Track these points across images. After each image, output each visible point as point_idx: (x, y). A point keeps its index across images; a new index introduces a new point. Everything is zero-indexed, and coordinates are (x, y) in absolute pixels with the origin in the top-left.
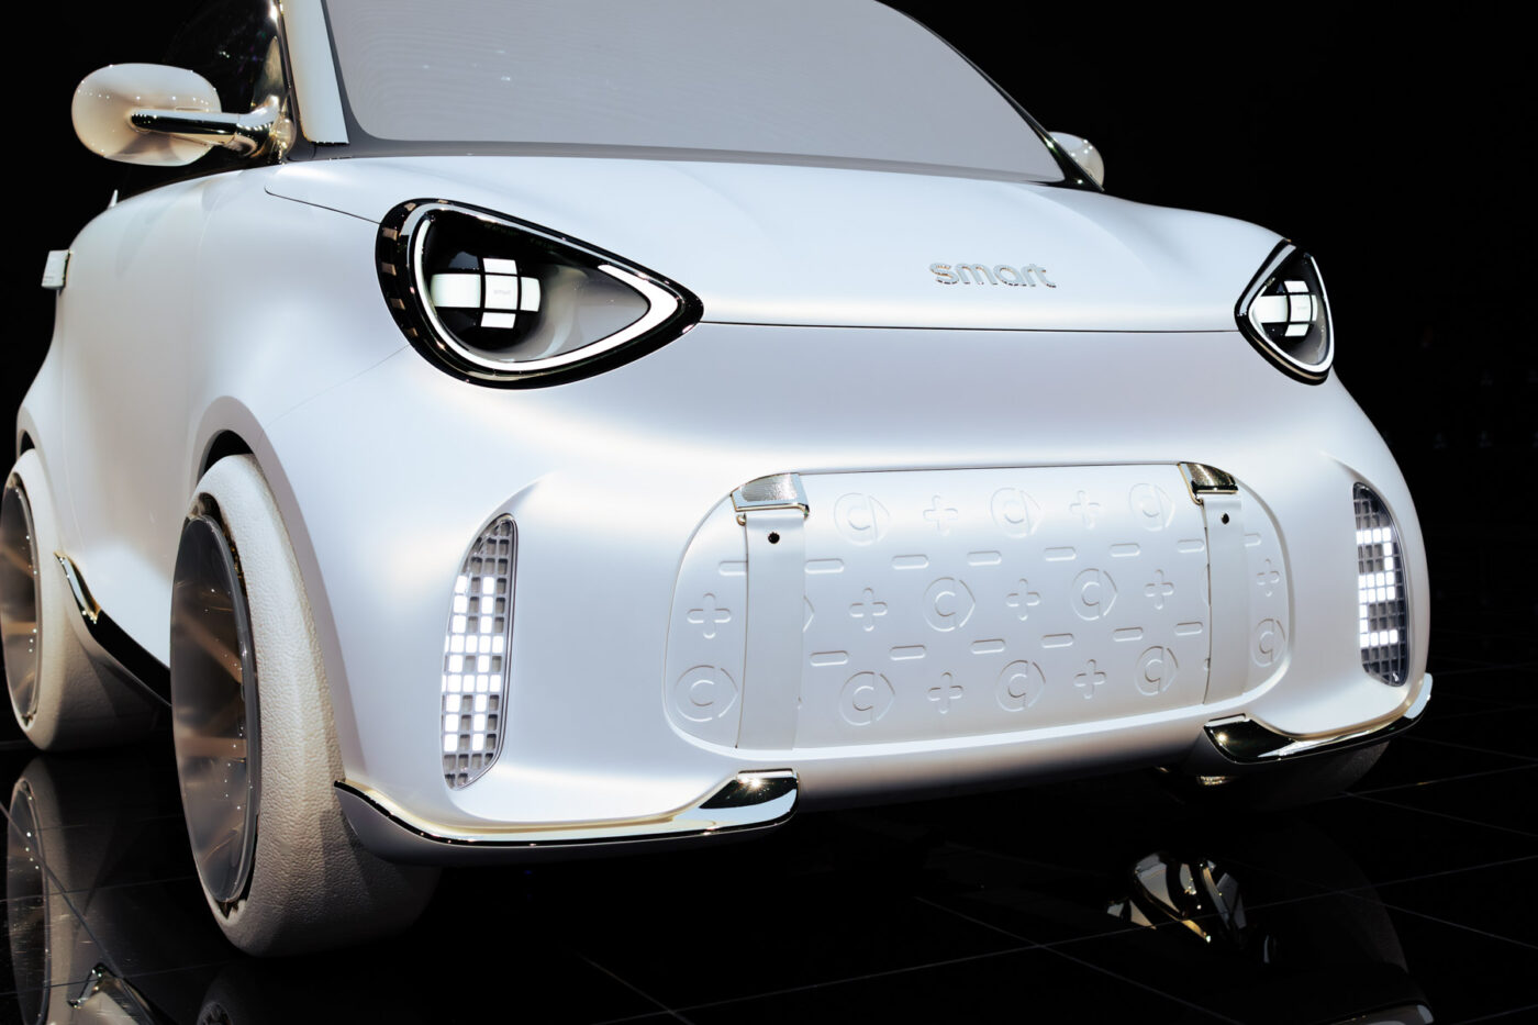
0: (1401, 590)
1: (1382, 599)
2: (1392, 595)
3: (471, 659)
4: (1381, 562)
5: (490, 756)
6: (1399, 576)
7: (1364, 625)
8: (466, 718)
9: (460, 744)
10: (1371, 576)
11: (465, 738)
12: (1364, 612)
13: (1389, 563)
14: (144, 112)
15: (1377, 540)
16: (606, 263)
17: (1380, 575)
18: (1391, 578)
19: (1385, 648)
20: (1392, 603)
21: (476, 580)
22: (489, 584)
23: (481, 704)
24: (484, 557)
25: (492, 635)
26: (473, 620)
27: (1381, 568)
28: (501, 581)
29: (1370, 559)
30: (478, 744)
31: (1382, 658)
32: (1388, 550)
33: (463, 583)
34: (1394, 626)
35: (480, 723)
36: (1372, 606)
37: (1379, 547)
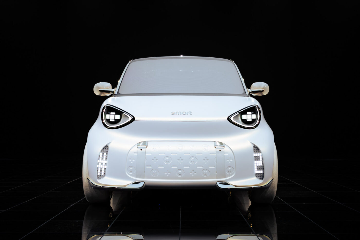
0: (263, 164)
1: (259, 165)
2: (261, 165)
3: (102, 163)
4: (259, 159)
5: (104, 176)
6: (263, 161)
7: (256, 169)
8: (101, 171)
9: (100, 174)
10: (257, 161)
11: (101, 173)
12: (256, 167)
13: (261, 159)
14: (101, 89)
15: (259, 155)
16: (124, 113)
17: (259, 161)
18: (261, 162)
19: (260, 174)
20: (261, 166)
21: (103, 153)
22: (105, 154)
23: (103, 169)
24: (104, 150)
25: (105, 160)
26: (102, 159)
27: (259, 160)
28: (107, 154)
29: (257, 158)
30: (103, 174)
31: (260, 175)
32: (261, 157)
33: (101, 154)
34: (262, 170)
35: (103, 172)
36: (257, 166)
37: (259, 156)
